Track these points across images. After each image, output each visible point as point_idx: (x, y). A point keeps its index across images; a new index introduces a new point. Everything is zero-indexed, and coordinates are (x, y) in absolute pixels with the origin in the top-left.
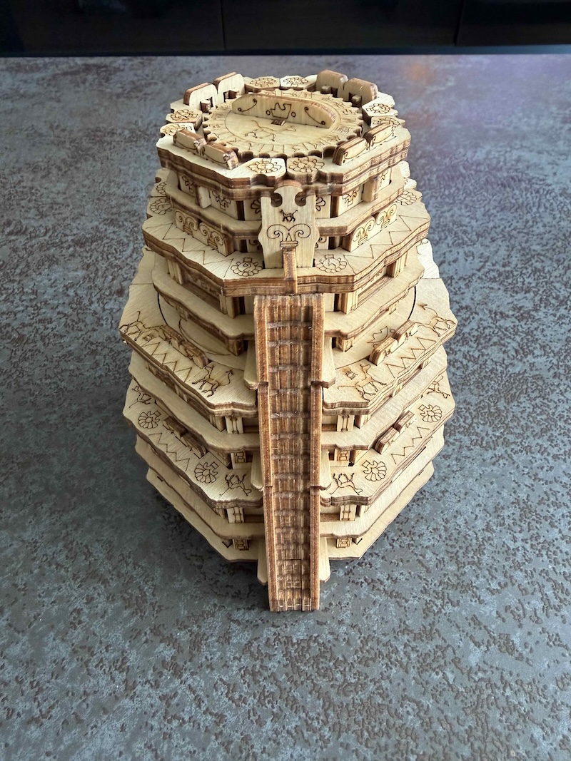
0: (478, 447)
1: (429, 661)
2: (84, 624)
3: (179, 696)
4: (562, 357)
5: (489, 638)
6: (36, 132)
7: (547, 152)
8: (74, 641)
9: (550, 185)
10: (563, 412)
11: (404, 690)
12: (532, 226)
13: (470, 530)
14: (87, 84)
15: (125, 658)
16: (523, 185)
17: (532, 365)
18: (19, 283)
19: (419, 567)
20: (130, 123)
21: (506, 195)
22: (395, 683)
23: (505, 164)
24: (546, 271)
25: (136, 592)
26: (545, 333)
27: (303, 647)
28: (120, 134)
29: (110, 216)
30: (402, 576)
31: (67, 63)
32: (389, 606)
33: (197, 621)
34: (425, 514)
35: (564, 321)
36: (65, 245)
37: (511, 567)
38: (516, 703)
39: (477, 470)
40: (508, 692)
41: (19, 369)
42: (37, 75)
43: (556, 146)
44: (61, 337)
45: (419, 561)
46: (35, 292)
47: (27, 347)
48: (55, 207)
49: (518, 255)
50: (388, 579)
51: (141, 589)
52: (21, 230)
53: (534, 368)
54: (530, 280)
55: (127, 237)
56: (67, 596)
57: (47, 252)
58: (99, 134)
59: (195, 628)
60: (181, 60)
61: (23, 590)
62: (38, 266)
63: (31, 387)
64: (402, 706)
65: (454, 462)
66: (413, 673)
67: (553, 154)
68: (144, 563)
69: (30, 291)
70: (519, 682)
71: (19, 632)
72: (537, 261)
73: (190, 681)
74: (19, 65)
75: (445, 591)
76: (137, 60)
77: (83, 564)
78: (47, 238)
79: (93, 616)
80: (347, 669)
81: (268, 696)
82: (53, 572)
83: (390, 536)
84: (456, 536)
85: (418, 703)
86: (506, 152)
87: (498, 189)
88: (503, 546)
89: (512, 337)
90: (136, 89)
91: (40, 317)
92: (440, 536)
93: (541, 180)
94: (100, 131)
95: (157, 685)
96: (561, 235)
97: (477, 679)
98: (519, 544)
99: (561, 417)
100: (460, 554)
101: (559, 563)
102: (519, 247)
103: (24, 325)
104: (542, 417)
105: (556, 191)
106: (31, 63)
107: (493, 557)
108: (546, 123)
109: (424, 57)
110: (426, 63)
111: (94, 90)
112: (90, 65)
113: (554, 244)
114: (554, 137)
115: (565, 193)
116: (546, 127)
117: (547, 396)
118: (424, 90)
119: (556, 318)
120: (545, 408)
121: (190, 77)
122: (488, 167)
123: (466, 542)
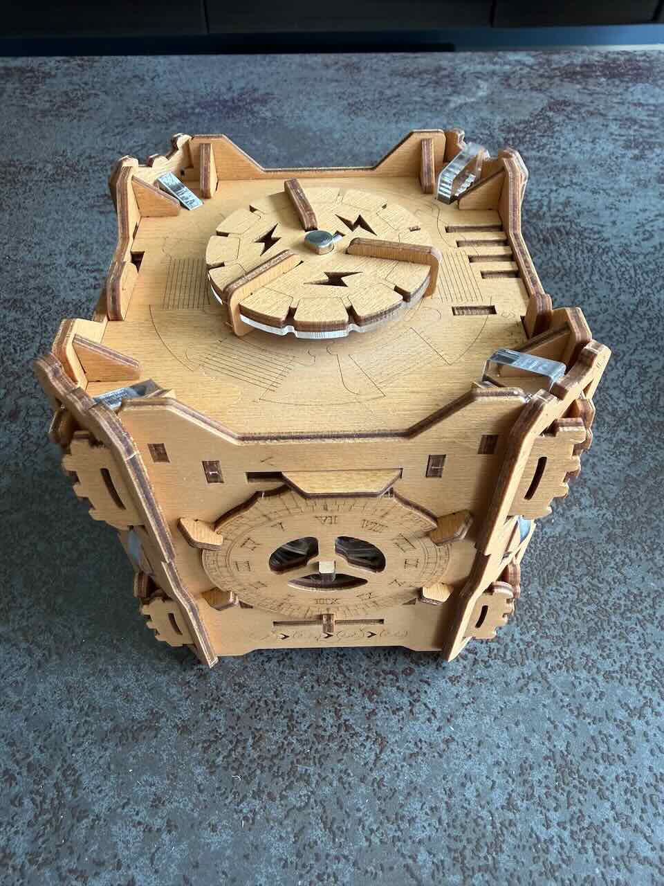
0: (499, 662)
4: (619, 509)
7: (604, 190)
9: (606, 241)
10: (619, 599)
13: (483, 807)
16: (573, 240)
17: (577, 523)
20: (56, 153)
21: (549, 255)
28: (40, 170)
29: (13, 295)
34: (419, 780)
35: (623, 450)
37: (541, 874)
43: (616, 182)
45: (407, 867)
53: (580, 528)
55: (33, 326)
58: (13, 169)
65: (465, 689)
67: (612, 194)
76: (76, 61)
83: (367, 823)
84: (463, 821)
86: (551, 191)
87: (538, 246)
88: (530, 836)
90: (68, 104)
92: (440, 821)
93: (595, 233)
94: (14, 166)
96: (620, 316)
98: (554, 830)
99: (616, 607)
100: (468, 853)
101: (610, 865)
104: (589, 608)
105: (615, 249)
107: (515, 857)
108: (603, 149)
109: (449, 55)
110: (451, 64)
111: (13, 105)
112: (10, 69)
113: (612, 329)
114: (613, 168)
115: (628, 252)
116: (603, 154)
117: (598, 574)
118: (447, 102)
119: (612, 446)
120: (594, 593)
121: (142, 85)
122: (527, 214)
123: (477, 829)
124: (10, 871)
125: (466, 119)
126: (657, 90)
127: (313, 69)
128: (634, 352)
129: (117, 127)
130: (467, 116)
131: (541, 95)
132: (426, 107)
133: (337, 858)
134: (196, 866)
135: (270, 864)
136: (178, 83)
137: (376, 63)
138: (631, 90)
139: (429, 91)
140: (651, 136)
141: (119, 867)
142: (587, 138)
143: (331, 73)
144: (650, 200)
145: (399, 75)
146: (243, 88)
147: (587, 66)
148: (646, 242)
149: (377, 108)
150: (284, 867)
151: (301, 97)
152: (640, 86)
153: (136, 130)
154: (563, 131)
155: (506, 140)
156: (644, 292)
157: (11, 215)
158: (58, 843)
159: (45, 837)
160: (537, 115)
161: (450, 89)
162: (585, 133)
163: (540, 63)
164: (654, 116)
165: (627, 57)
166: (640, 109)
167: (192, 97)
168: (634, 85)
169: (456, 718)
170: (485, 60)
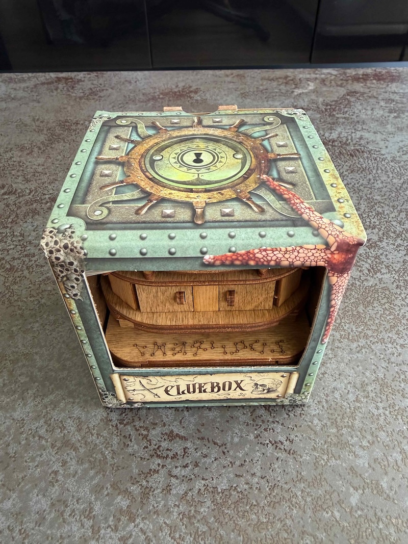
0: (346, 340)
1: (320, 503)
2: (60, 482)
3: (133, 537)
4: (401, 274)
5: (364, 484)
6: (22, 123)
7: (380, 132)
8: (52, 496)
9: (383, 155)
10: (406, 313)
11: (303, 527)
12: (374, 183)
13: (344, 401)
14: (59, 91)
15: (91, 508)
16: (366, 155)
17: (380, 280)
18: (11, 228)
19: (309, 431)
21: (354, 162)
22: (296, 521)
23: (352, 141)
24: (386, 213)
25: (99, 456)
26: (388, 257)
27: (227, 495)
28: (82, 124)
30: (297, 438)
31: (45, 77)
32: (289, 461)
33: (146, 477)
35: (400, 248)
36: (44, 201)
37: (376, 429)
38: (388, 533)
39: (347, 358)
40: (381, 526)
41: (11, 291)
42: (23, 85)
43: (386, 128)
44: (42, 266)
45: (309, 426)
46: (22, 235)
47: (17, 274)
48: (36, 174)
49: (365, 203)
50: (286, 441)
51: (103, 454)
52: (12, 191)
53: (382, 282)
54: (375, 220)
56: (47, 462)
57: (31, 207)
58: (67, 124)
59: (144, 483)
60: (125, 74)
61: (14, 457)
62: (25, 216)
63: (20, 303)
64: (302, 539)
65: (330, 352)
66: (309, 512)
67: (384, 134)
68: (105, 433)
69: (19, 234)
70: (389, 517)
71: (10, 490)
72: (378, 207)
73: (141, 525)
74: (11, 79)
75: (330, 448)
76: (94, 74)
77: (59, 436)
78: (30, 196)
79: (67, 476)
80: (260, 512)
81: (201, 535)
82: (36, 442)
84: (335, 406)
85: (314, 537)
86: (352, 132)
87: (348, 158)
88: (369, 413)
89: (365, 260)
90: (93, 94)
91: (25, 253)
92: (323, 406)
93: (377, 152)
94: (68, 122)
95: (116, 529)
96: (394, 189)
97: (357, 516)
98: (381, 411)
99: (404, 317)
100: (339, 420)
102: (366, 198)
103: (14, 259)
104: (390, 317)
105: (389, 158)
106: (19, 77)
107: (362, 422)
108: (378, 113)
109: (291, 70)
110: (293, 74)
111: (64, 94)
112: (60, 78)
113: (390, 195)
114: (384, 122)
115: (395, 160)
116: (378, 116)
117: (393, 302)
118: (293, 92)
119: (395, 247)
120: (392, 311)
121: (130, 85)
122: (340, 143)
123: (342, 411)
124: (111, 427)
125: (303, 100)
126: (404, 86)
127: (220, 77)
128: (403, 205)
129: (120, 104)
130: (304, 99)
131: (343, 89)
132: (281, 94)
133: (274, 422)
134: (203, 425)
135: (240, 424)
136: (150, 84)
137: (253, 74)
138: (389, 86)
139: (282, 87)
140: (402, 107)
141: (164, 425)
142: (369, 108)
143: (229, 79)
144: (405, 136)
145: (266, 79)
146: (184, 86)
147: (365, 75)
148: (404, 156)
149: (256, 95)
150: (247, 425)
151: (215, 90)
152: (394, 85)
153: (130, 106)
154: (357, 105)
155: (326, 110)
156: (405, 178)
157: (70, 144)
158: (133, 416)
159: (126, 413)
160: (342, 98)
161: (294, 86)
162: (368, 106)
163: (340, 74)
164: (403, 98)
165: (386, 71)
166: (396, 95)
167: (157, 90)
168: (391, 84)
169: (327, 364)
170: (311, 72)
